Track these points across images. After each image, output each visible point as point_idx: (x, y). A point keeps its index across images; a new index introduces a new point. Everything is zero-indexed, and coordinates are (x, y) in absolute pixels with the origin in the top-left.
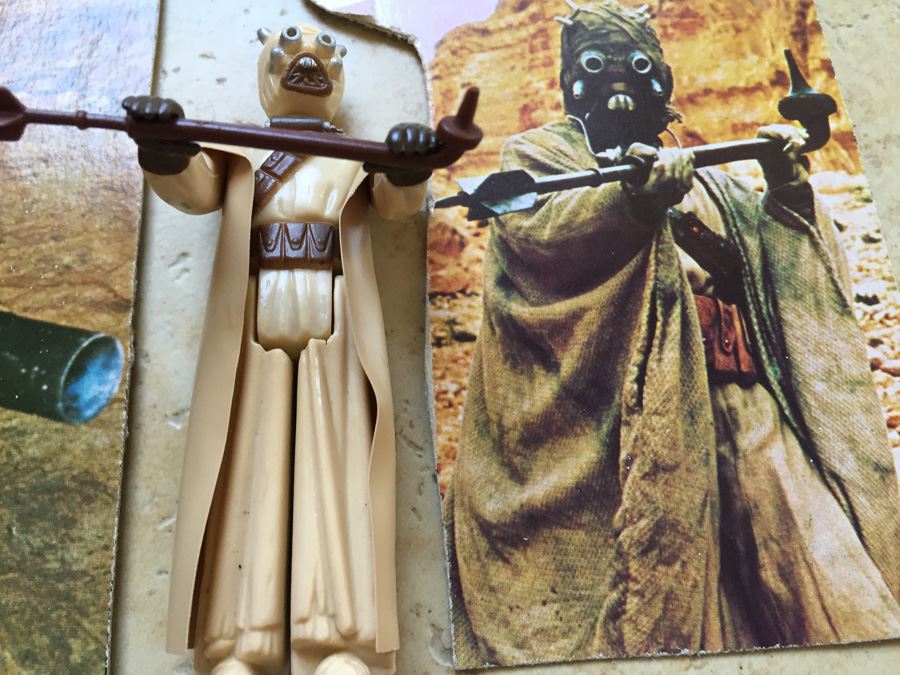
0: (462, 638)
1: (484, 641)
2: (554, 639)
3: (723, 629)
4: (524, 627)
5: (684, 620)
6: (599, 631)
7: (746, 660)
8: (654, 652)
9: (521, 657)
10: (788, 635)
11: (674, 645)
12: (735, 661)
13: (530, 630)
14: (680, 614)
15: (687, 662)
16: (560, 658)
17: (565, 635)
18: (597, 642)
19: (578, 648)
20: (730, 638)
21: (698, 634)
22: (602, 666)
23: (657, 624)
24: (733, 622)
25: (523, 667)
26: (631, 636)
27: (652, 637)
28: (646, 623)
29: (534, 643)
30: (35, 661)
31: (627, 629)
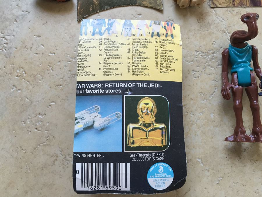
0: (212, 3)
1: (215, 4)
2: (225, 4)
3: (249, 3)
4: (221, 2)
5: (243, 2)
6: (231, 3)
7: (252, 8)
8: (239, 6)
9: (220, 6)
10: (258, 5)
11: (242, 5)
12: (250, 8)
13: (221, 3)
14: (243, 1)
15: (243, 8)
16: (226, 6)
17: (226, 3)
18: (231, 4)
19: (228, 5)
20: (250, 5)
21: (245, 4)
22: (231, 8)
23: (240, 3)
24: (251, 3)
25: (220, 7)
26: (236, 4)
27: (239, 4)
28: (238, 2)
29: (222, 4)
30: (152, 4)
31: (235, 3)
